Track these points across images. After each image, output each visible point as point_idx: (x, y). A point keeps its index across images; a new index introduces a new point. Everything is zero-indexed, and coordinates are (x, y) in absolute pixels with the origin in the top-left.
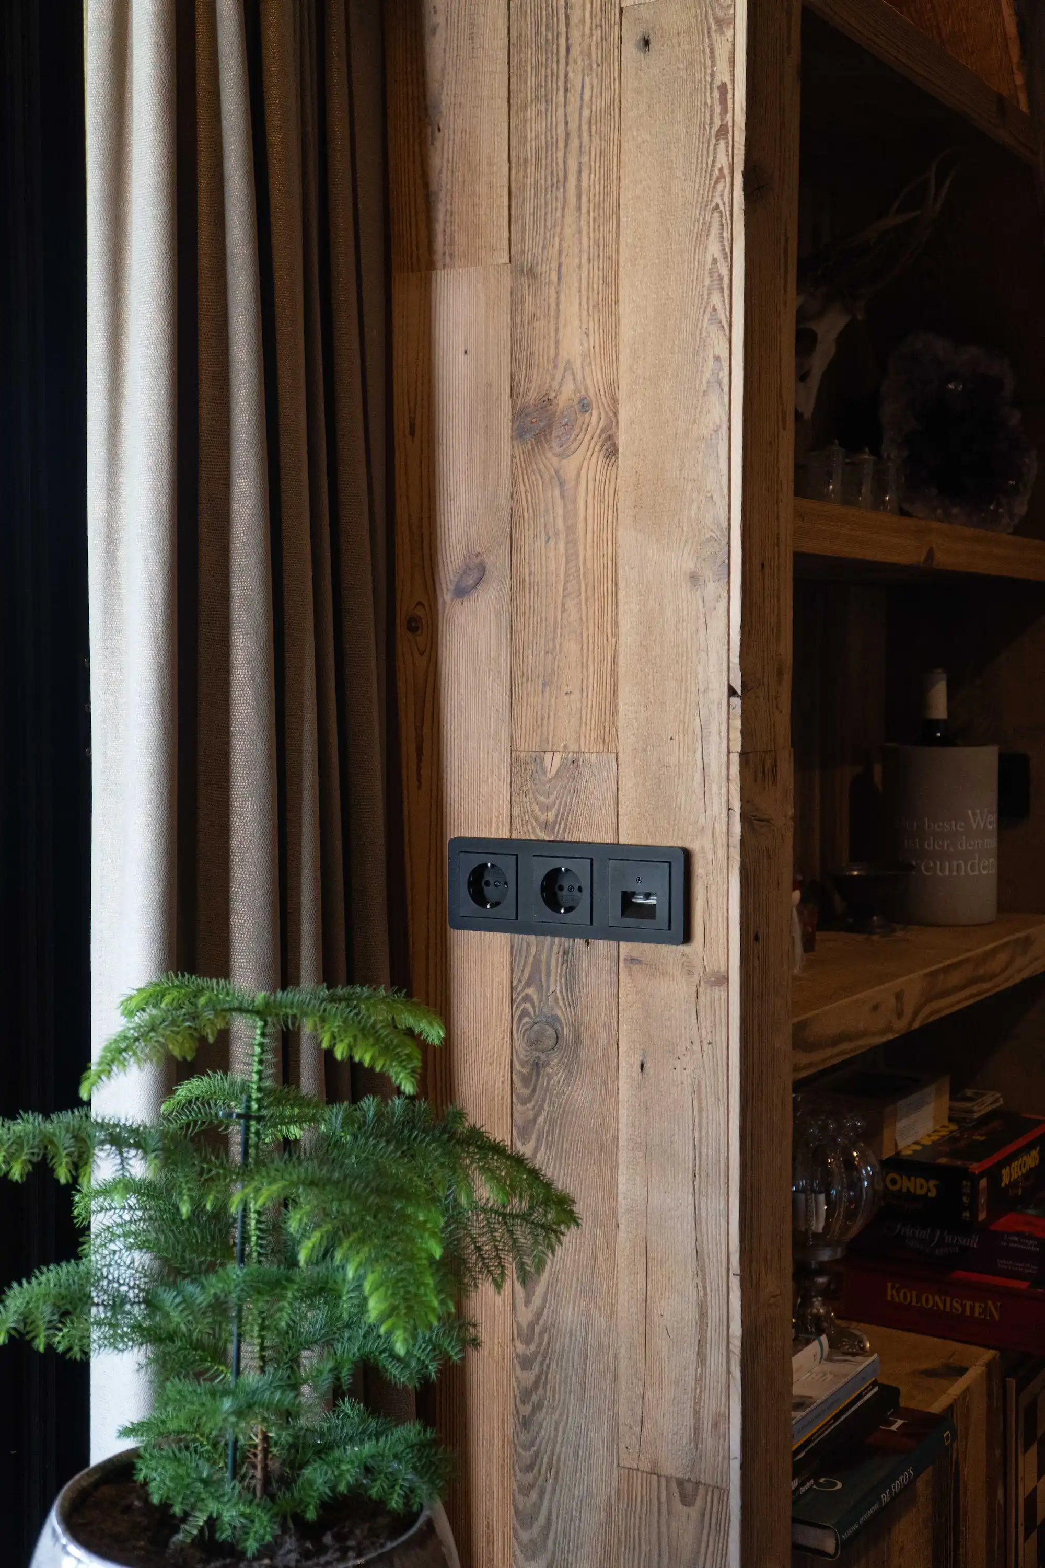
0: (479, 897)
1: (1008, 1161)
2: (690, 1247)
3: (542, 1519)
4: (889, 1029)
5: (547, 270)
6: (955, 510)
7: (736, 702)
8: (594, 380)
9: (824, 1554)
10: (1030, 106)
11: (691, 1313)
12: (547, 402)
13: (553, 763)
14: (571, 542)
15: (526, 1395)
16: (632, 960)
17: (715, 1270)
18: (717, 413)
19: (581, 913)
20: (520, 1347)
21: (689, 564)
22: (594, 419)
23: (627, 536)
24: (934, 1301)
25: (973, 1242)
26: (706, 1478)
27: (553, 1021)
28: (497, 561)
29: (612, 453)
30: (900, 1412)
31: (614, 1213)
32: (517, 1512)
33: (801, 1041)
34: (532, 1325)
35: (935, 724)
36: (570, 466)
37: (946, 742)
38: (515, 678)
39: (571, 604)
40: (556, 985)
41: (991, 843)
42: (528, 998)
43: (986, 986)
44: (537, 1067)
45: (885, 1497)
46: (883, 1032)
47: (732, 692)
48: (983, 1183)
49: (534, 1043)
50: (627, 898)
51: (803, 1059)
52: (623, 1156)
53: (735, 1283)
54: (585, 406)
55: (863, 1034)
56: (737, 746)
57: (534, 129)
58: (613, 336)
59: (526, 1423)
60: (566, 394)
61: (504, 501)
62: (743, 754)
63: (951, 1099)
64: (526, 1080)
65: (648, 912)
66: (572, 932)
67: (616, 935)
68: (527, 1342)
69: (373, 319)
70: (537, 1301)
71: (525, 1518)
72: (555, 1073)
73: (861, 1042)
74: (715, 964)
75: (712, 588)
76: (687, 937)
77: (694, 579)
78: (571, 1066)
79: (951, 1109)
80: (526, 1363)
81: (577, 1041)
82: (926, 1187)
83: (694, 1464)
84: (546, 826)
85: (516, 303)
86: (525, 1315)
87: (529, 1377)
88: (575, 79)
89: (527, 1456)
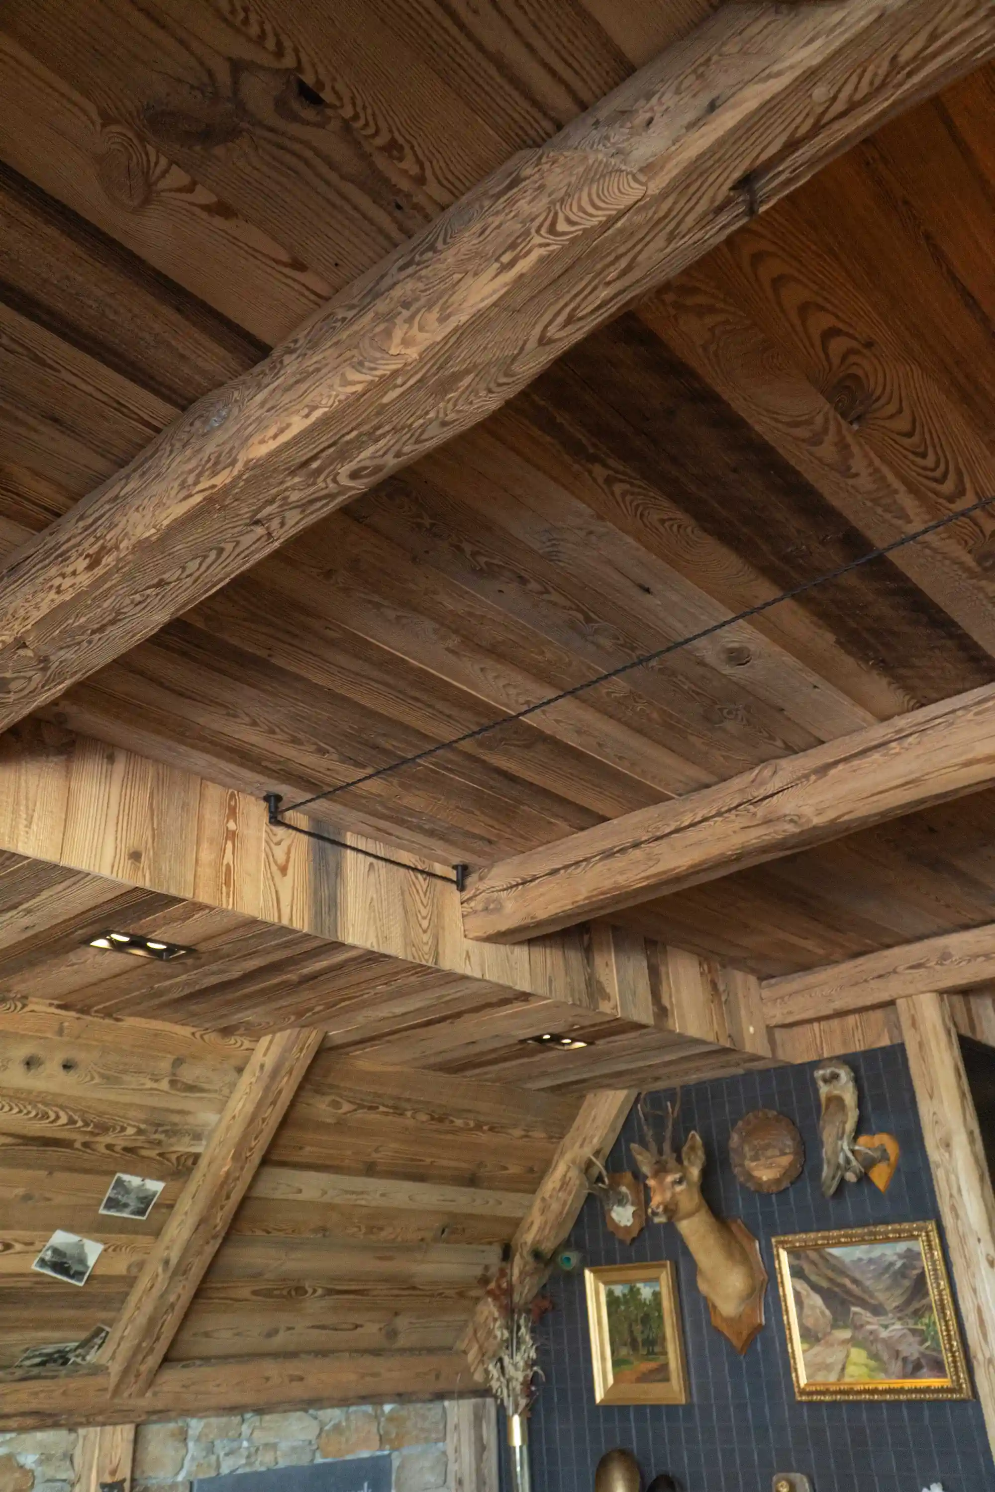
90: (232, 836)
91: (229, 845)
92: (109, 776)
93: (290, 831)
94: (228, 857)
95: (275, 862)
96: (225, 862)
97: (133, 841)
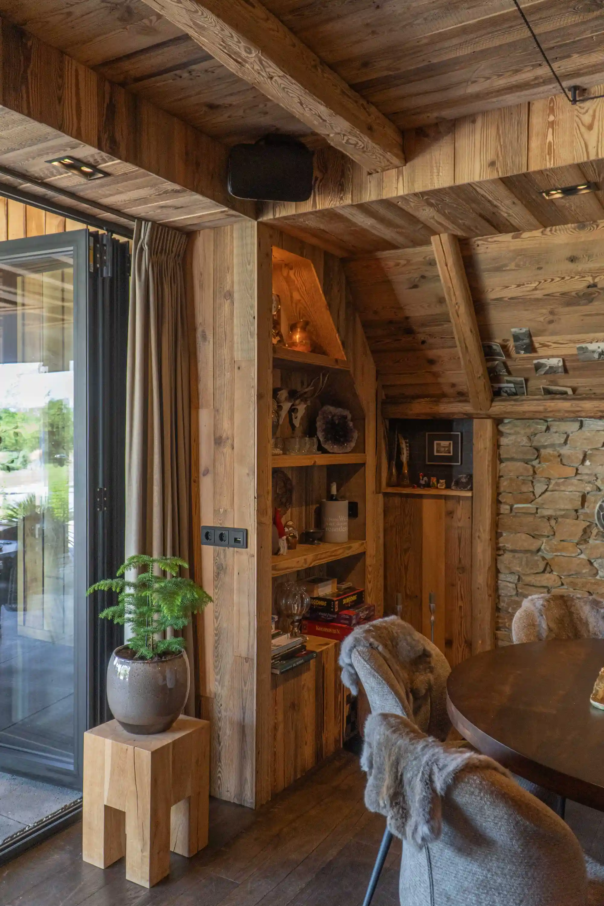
0: (207, 538)
1: (345, 598)
2: (247, 611)
3: (219, 668)
4: (302, 566)
5: (221, 411)
6: (335, 446)
7: (256, 500)
8: (229, 433)
9: (277, 674)
10: (347, 358)
11: (248, 624)
12: (221, 437)
13: (222, 511)
14: (225, 466)
15: (216, 642)
16: (237, 552)
17: (252, 616)
18: (252, 442)
19: (227, 542)
20: (215, 632)
21: (247, 472)
22: (230, 441)
23: (236, 465)
24: (326, 630)
25: (335, 616)
26: (250, 657)
27: (222, 565)
28: (211, 469)
29: (233, 448)
30: (305, 650)
31: (233, 604)
32: (214, 666)
33: (274, 568)
34: (218, 627)
35: (333, 496)
36: (225, 450)
37: (336, 500)
38: (215, 493)
39: (225, 478)
40: (222, 557)
41: (346, 524)
42: (217, 559)
43: (333, 557)
44: (218, 574)
45: (294, 665)
46: (300, 567)
47: (255, 498)
48: (337, 603)
49: (218, 568)
50: (236, 539)
51: (274, 572)
52: (235, 592)
53: (256, 617)
54: (228, 439)
55: (294, 567)
56: (256, 509)
57: (218, 383)
58: (233, 424)
59: (216, 648)
60: (224, 436)
61: (212, 457)
62: (257, 510)
63: (338, 584)
64: (217, 577)
65: (239, 542)
66: (225, 546)
67: (234, 547)
68: (216, 631)
69: (186, 419)
70: (218, 622)
71: (216, 667)
72: (222, 575)
73: (294, 569)
74: (252, 553)
75: (251, 477)
76: (247, 547)
77: (248, 474)
78: (225, 573)
79: (337, 587)
80: (216, 635)
81: (226, 568)
82: (324, 604)
83: (248, 655)
84: (221, 524)
85: (215, 417)
86: (216, 625)
87: (217, 638)
88: (226, 373)
89: (216, 654)
90: (552, 124)
91: (550, 130)
92: (474, 132)
93: (595, 100)
94: (550, 138)
95: (583, 124)
96: (548, 141)
97: (491, 157)
